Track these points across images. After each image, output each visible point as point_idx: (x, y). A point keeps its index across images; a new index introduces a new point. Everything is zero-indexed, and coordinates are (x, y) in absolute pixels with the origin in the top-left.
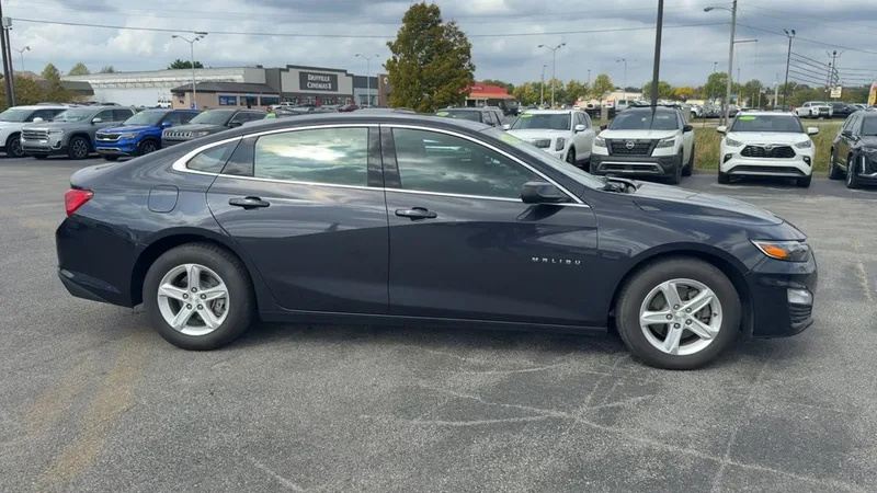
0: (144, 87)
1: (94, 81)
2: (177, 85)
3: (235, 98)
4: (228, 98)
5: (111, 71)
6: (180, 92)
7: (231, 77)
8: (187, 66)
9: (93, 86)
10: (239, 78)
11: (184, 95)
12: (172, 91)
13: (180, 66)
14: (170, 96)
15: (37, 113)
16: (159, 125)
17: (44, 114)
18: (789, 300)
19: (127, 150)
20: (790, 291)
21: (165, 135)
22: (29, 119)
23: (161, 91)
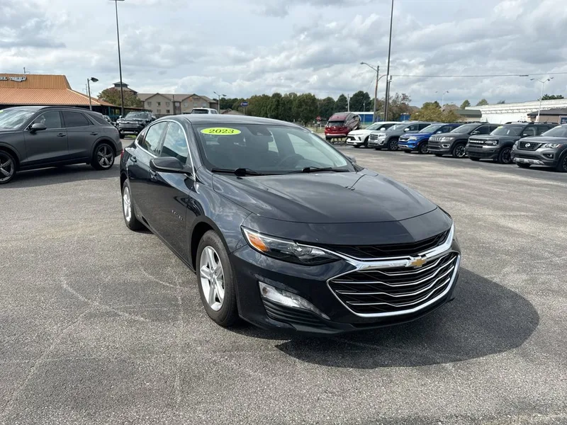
0: (513, 113)
1: (484, 109)
2: (529, 111)
5: (503, 103)
6: (533, 115)
8: (552, 98)
9: (482, 112)
11: (535, 117)
12: (528, 115)
13: (547, 98)
14: (527, 118)
15: (383, 126)
16: (435, 133)
17: (386, 127)
18: (262, 293)
19: (411, 146)
20: (262, 285)
21: (431, 139)
22: (379, 129)
23: (522, 114)
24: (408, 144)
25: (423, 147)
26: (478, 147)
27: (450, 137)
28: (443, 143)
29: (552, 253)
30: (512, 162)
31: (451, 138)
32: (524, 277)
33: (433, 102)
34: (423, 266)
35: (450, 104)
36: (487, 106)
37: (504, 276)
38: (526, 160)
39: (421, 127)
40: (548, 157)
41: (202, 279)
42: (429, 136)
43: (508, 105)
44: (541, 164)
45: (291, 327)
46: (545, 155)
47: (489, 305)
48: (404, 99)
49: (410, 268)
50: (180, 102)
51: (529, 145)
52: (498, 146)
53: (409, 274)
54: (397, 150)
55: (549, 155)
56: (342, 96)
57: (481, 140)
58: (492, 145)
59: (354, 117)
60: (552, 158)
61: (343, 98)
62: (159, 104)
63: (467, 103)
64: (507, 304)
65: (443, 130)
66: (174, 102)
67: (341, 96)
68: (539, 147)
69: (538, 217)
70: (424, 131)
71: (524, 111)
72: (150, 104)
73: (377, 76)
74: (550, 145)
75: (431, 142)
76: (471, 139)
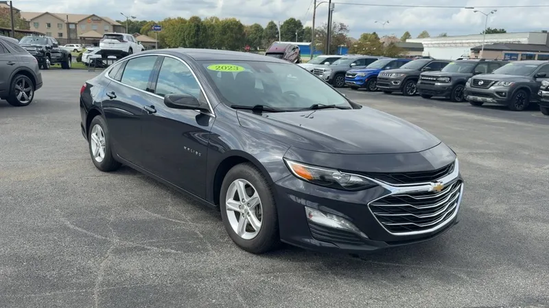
0: (456, 46)
1: (426, 42)
2: (473, 46)
3: (517, 55)
4: (511, 55)
5: (445, 36)
6: (476, 50)
7: (518, 39)
8: (495, 32)
9: (424, 46)
10: (524, 41)
11: (479, 52)
12: (471, 49)
13: (489, 32)
14: (470, 53)
15: (327, 60)
16: (384, 68)
17: (331, 60)
18: (308, 217)
19: (359, 83)
20: (308, 210)
21: (379, 75)
22: (323, 63)
23: (465, 49)
24: (355, 81)
25: (372, 84)
26: (430, 84)
27: (401, 73)
28: (392, 79)
29: (522, 186)
30: (464, 100)
31: (402, 75)
32: (504, 206)
33: (372, 33)
34: (442, 190)
35: (390, 36)
36: (429, 39)
37: (487, 206)
38: (479, 98)
39: (367, 62)
40: (501, 96)
41: (228, 211)
42: (378, 72)
43: (450, 39)
44: (494, 103)
45: (334, 246)
46: (498, 93)
47: (481, 230)
48: (341, 29)
49: (432, 193)
50: (76, 24)
51: (482, 83)
52: (450, 84)
53: (430, 197)
54: (343, 87)
55: (502, 92)
56: (272, 23)
57: (433, 77)
58: (444, 82)
59: (294, 49)
60: (505, 96)
61: (272, 26)
62: (49, 25)
63: (407, 35)
64: (497, 229)
65: (391, 65)
66: (68, 24)
67: (269, 24)
68: (492, 85)
69: (503, 155)
70: (372, 66)
71: (467, 45)
72: (37, 25)
73: (315, 3)
74: (503, 83)
75: (380, 78)
76: (423, 76)
